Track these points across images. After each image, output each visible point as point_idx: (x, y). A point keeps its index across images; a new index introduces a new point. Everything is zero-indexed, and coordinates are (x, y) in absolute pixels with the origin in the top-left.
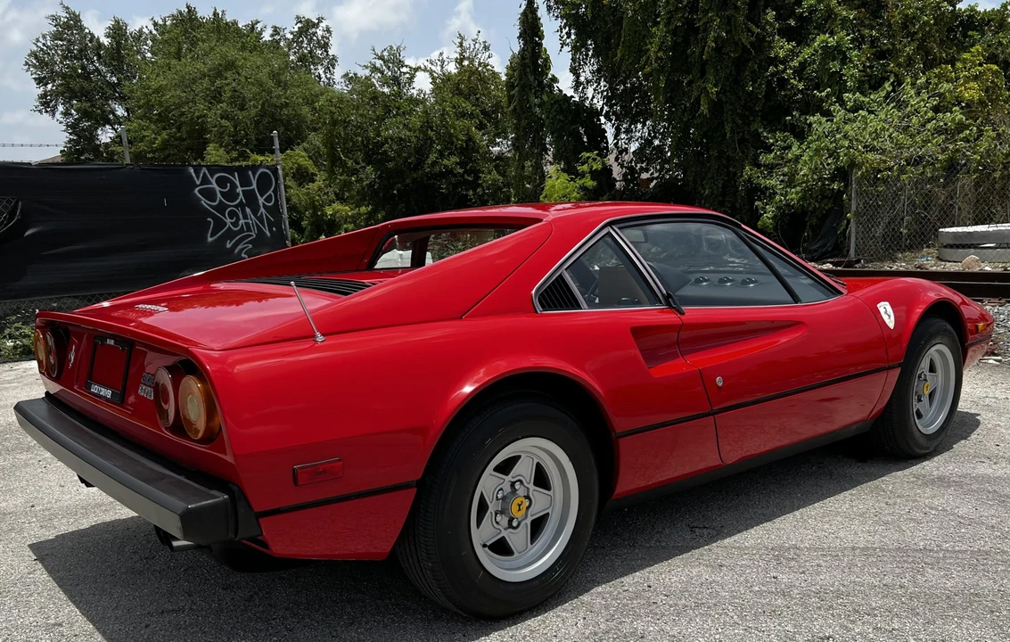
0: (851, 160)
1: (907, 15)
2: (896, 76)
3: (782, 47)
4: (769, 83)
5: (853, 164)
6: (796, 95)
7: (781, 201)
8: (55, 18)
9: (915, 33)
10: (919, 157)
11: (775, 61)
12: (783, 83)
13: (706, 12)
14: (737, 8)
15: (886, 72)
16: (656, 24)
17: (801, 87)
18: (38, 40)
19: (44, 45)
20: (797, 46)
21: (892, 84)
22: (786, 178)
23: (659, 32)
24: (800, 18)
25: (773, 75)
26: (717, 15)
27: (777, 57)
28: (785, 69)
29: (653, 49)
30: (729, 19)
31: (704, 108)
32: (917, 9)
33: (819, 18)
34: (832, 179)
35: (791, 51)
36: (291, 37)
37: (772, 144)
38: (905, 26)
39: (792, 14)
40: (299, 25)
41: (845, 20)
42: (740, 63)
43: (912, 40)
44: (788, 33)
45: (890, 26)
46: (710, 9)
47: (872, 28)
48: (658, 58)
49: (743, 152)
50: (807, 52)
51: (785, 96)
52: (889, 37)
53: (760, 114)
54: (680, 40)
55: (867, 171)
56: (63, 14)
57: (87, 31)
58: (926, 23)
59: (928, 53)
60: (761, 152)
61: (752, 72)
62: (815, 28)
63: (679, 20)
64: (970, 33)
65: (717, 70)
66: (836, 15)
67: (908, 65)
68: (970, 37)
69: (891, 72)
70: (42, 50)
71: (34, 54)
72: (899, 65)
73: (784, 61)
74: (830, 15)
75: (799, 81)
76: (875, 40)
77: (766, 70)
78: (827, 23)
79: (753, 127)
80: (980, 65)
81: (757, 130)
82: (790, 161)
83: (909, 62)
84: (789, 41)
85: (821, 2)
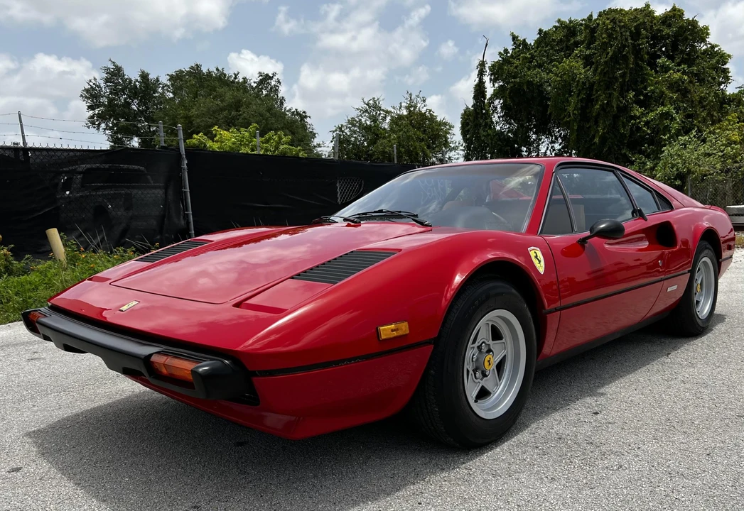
0: (689, 170)
1: (701, 97)
2: (698, 127)
3: (638, 111)
4: (631, 129)
5: (690, 172)
6: (645, 136)
8: (107, 69)
9: (706, 106)
11: (635, 117)
12: (639, 129)
13: (597, 91)
14: (614, 90)
15: (693, 125)
16: (571, 96)
17: (649, 132)
18: (90, 81)
19: (94, 84)
20: (645, 110)
21: (696, 131)
23: (573, 100)
24: (646, 96)
25: (633, 125)
26: (604, 93)
27: (635, 115)
28: (640, 122)
29: (570, 109)
30: (610, 94)
32: (706, 93)
33: (656, 96)
35: (642, 113)
36: (256, 84)
37: (634, 161)
38: (700, 102)
39: (642, 93)
40: (261, 78)
41: (672, 98)
42: (616, 118)
43: (705, 109)
44: (641, 104)
45: (693, 101)
47: (683, 102)
48: (574, 114)
50: (651, 115)
51: (640, 136)
52: (693, 107)
53: (626, 145)
54: (584, 105)
55: (698, 175)
56: (112, 67)
57: (126, 77)
58: (712, 101)
59: (712, 116)
62: (654, 101)
63: (584, 94)
64: (724, 106)
66: (666, 95)
69: (695, 125)
70: (92, 87)
71: (87, 90)
72: (699, 122)
73: (639, 118)
74: (662, 93)
76: (685, 108)
77: (630, 122)
78: (661, 100)
79: (623, 151)
80: (738, 123)
81: (625, 153)
82: (646, 170)
83: (704, 120)
84: (641, 107)
85: (657, 88)
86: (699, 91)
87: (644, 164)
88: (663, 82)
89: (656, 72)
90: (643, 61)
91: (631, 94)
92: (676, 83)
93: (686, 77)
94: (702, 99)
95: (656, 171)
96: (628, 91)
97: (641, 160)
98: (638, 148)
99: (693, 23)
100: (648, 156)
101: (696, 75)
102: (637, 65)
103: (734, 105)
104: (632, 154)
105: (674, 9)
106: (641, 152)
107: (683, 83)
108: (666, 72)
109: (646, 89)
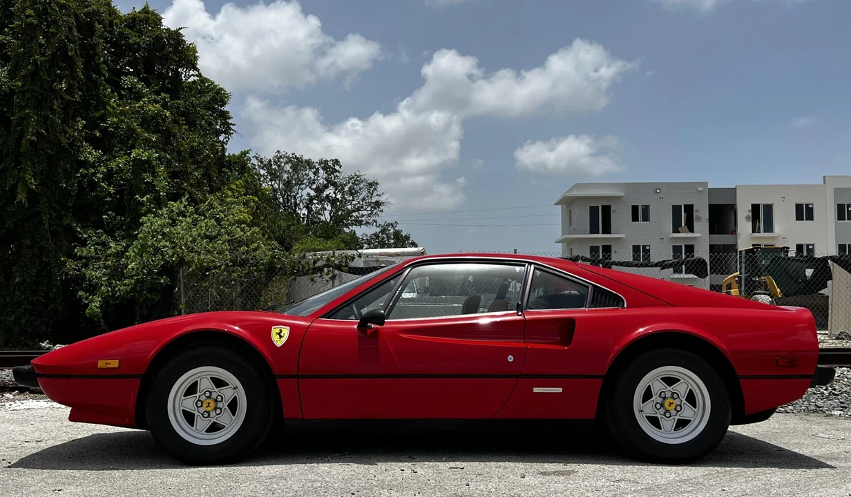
0: (180, 258)
1: (192, 147)
2: (190, 194)
3: (91, 153)
4: (80, 183)
5: (182, 261)
6: (105, 197)
7: (108, 291)
9: (200, 162)
10: (242, 260)
11: (85, 164)
12: (93, 185)
14: (52, 110)
15: (181, 189)
17: (112, 190)
20: (104, 155)
21: (187, 199)
22: (109, 271)
24: (104, 131)
25: (84, 176)
27: (87, 161)
28: (94, 174)
31: (21, 197)
32: (200, 143)
33: (121, 135)
34: (160, 274)
35: (99, 158)
37: (86, 239)
38: (191, 155)
39: (97, 127)
41: (147, 140)
42: (53, 160)
43: (198, 167)
44: (96, 143)
45: (179, 153)
46: (27, 106)
49: (55, 244)
51: (96, 196)
52: (180, 162)
53: (71, 210)
55: (197, 269)
58: (208, 156)
60: (75, 246)
61: (65, 170)
62: (119, 142)
64: (224, 169)
65: (33, 163)
66: (137, 135)
67: (197, 187)
68: (224, 172)
69: (185, 190)
72: (191, 185)
73: (93, 166)
74: (131, 130)
75: (109, 185)
76: (169, 161)
77: (78, 171)
78: (129, 140)
79: (66, 221)
80: (245, 195)
81: (69, 225)
82: (110, 256)
83: (199, 185)
84: (96, 149)
85: (122, 121)
86: (189, 139)
87: (105, 245)
88: (133, 113)
89: (121, 97)
90: (99, 73)
91: (81, 124)
92: (153, 118)
93: (168, 113)
94: (194, 152)
95: (128, 258)
96: (74, 118)
97: (100, 237)
98: (93, 218)
99: (176, 37)
100: (111, 233)
101: (183, 114)
102: (88, 78)
103: (236, 170)
104: (83, 228)
105: (145, 11)
106: (99, 224)
107: (164, 120)
108: (138, 99)
109: (104, 121)
